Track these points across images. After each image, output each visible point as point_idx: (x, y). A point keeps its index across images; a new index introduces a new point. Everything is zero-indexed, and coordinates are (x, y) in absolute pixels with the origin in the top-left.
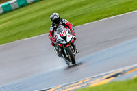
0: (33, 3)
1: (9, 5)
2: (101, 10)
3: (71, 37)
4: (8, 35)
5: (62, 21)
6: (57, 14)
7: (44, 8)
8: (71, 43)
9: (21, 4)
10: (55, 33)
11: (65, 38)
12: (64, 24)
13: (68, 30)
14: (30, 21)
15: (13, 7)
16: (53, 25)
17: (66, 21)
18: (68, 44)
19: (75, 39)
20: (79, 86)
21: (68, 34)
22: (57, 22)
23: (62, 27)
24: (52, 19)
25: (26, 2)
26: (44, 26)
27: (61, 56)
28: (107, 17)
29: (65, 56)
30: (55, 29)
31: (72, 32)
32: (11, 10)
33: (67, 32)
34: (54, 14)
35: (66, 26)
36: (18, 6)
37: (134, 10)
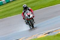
0: (12, 1)
1: (2, 2)
2: (42, 4)
3: (32, 15)
4: (1, 15)
5: (28, 8)
6: (26, 5)
7: (17, 4)
8: (32, 18)
9: (7, 2)
10: (25, 14)
11: (29, 16)
12: (29, 10)
13: (31, 12)
14: (11, 9)
15: (4, 3)
16: (24, 10)
17: (30, 8)
18: (30, 18)
19: (34, 16)
20: (32, 38)
21: (31, 14)
22: (26, 8)
23: (28, 11)
24: (23, 7)
25: (9, 1)
26: (18, 11)
27: (27, 24)
28: (45, 7)
29: (29, 24)
30: (25, 12)
31: (32, 13)
32: (3, 5)
33: (30, 13)
34: (24, 5)
35: (30, 10)
36: (6, 3)
37: (57, 4)
